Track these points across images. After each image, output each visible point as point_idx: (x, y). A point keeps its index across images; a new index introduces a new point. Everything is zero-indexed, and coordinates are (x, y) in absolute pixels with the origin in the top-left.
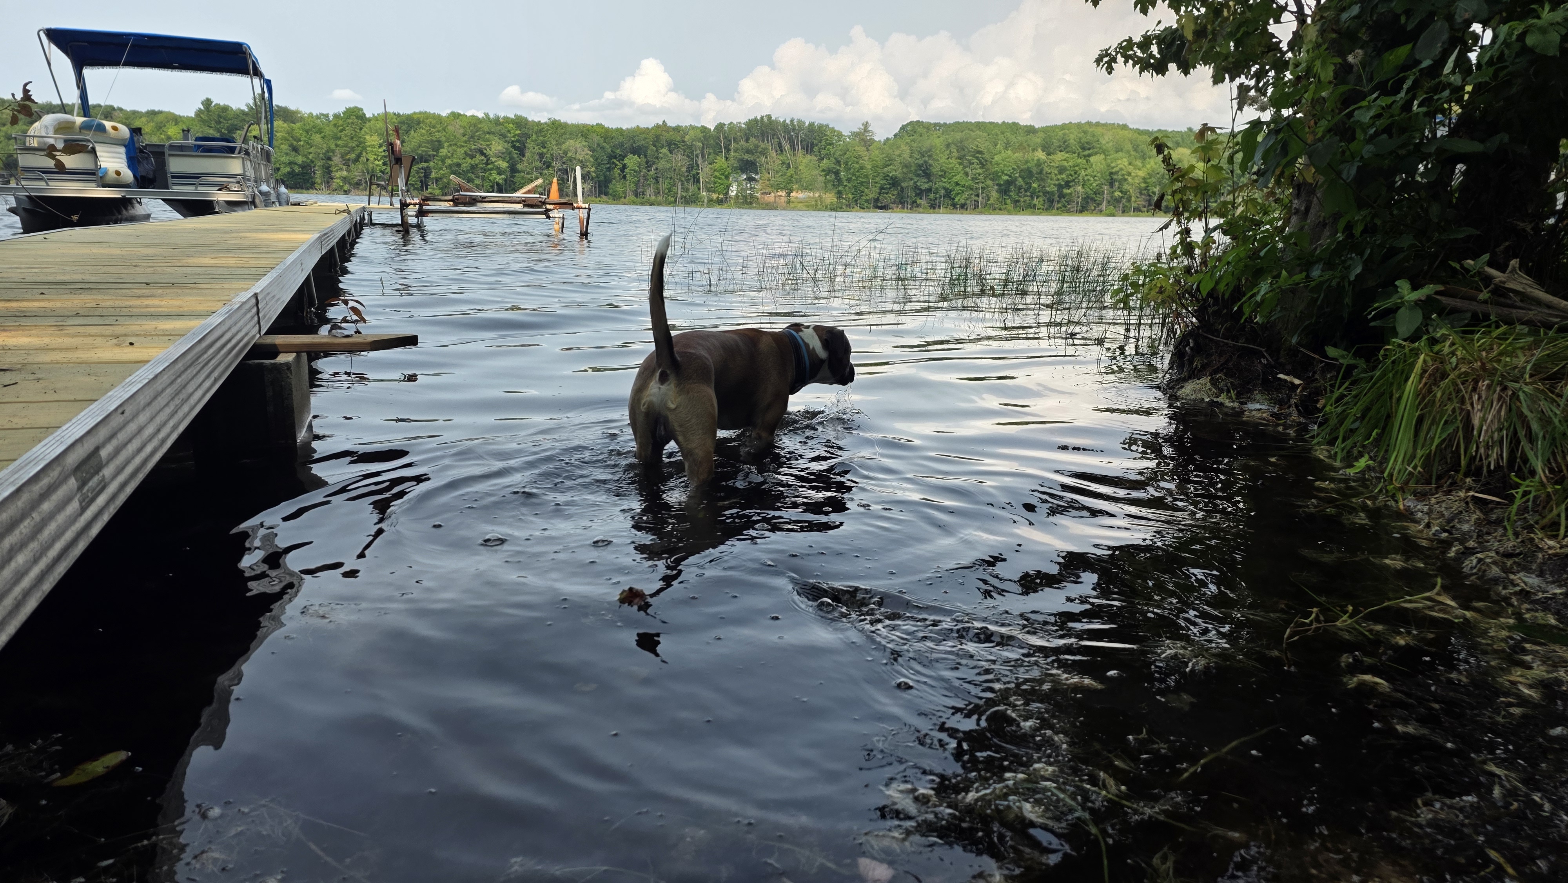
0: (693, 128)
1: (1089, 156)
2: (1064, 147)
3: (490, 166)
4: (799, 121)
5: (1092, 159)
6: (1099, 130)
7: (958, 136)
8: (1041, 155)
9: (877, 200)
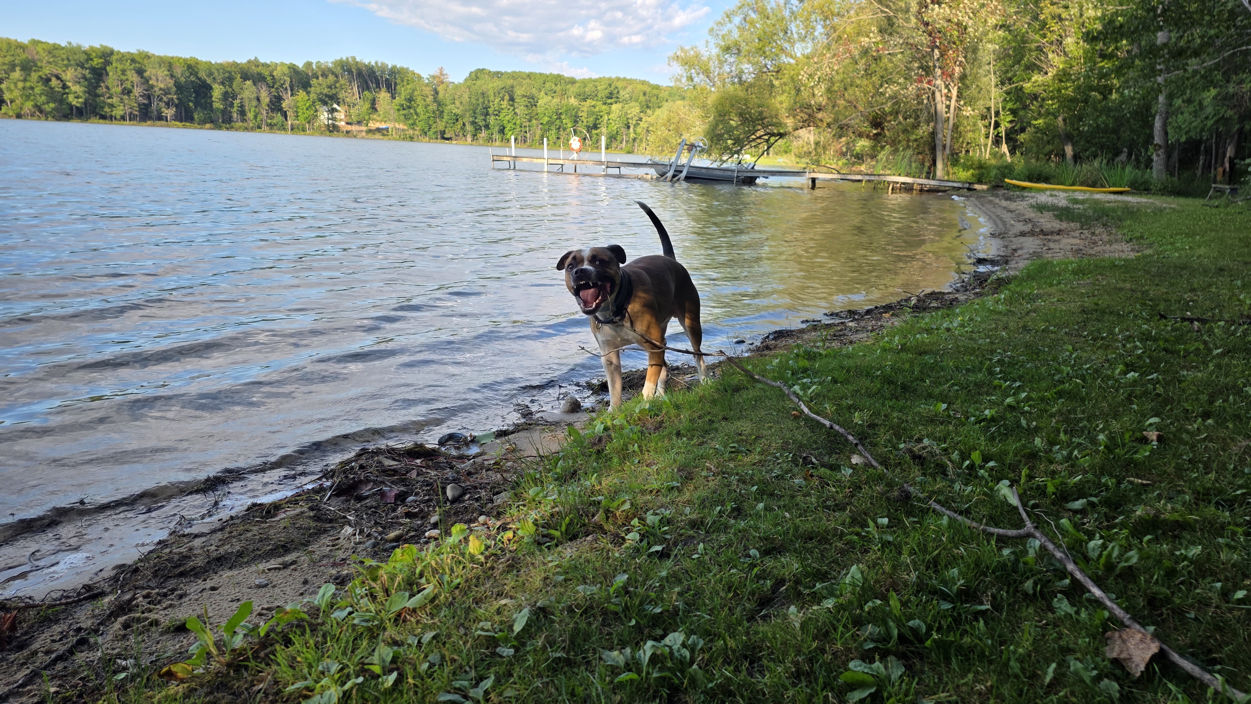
0: (282, 64)
1: (611, 104)
2: (594, 96)
3: (67, 91)
4: (382, 64)
5: (614, 107)
6: (620, 85)
7: (510, 82)
8: (573, 101)
9: (443, 133)
